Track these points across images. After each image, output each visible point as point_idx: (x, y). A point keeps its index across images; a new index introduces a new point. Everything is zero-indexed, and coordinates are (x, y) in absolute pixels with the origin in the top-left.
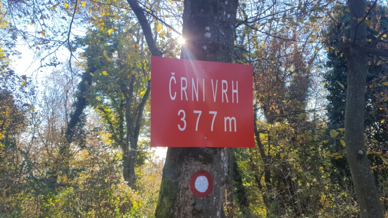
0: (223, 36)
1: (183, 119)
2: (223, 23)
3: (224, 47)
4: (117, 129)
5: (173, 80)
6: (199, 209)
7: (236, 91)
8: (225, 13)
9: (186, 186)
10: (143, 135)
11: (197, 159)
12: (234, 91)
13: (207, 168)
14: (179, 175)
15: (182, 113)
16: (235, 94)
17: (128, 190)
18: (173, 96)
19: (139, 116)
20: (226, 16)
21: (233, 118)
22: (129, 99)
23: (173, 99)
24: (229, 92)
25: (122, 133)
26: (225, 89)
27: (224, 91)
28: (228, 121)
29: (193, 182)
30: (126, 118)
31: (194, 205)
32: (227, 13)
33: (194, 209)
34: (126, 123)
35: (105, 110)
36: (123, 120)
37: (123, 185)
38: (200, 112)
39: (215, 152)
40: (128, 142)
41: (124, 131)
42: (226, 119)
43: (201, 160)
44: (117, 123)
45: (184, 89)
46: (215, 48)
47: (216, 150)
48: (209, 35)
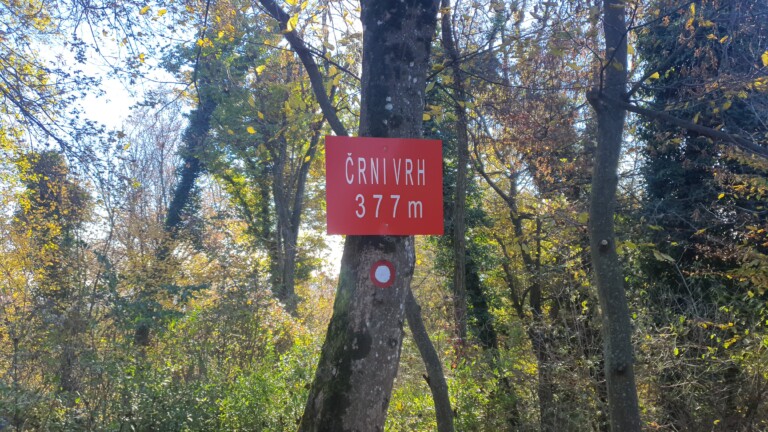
0: (408, 106)
1: (361, 205)
2: (408, 90)
3: (408, 120)
4: (258, 216)
5: (349, 162)
6: (380, 299)
7: (423, 172)
8: (410, 77)
9: (365, 276)
10: (305, 225)
11: (377, 247)
12: (420, 172)
13: (389, 257)
14: (358, 265)
15: (360, 199)
16: (421, 175)
17: (286, 318)
18: (350, 179)
19: (298, 191)
20: (412, 81)
21: (419, 203)
22: (280, 160)
23: (350, 182)
24: (414, 173)
25: (267, 223)
26: (409, 169)
27: (408, 172)
28: (413, 206)
29: (373, 271)
30: (274, 193)
31: (374, 295)
32: (413, 77)
33: (375, 300)
34: (273, 204)
35: (235, 180)
36: (269, 199)
37: (277, 310)
38: (380, 197)
39: (398, 241)
40: (279, 239)
41: (271, 218)
42: (410, 204)
43: (381, 249)
44: (257, 205)
45: (362, 171)
46: (397, 122)
47: (399, 238)
48: (390, 107)
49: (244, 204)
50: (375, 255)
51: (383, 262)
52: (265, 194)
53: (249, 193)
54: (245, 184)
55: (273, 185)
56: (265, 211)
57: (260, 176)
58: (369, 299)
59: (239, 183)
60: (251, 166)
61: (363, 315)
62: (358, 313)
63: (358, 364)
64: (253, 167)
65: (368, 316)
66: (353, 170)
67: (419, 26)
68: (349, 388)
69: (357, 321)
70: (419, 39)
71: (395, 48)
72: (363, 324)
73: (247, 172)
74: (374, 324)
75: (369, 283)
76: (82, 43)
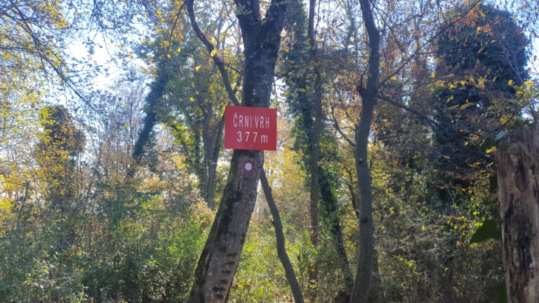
0: (263, 93)
1: (240, 136)
2: (263, 86)
3: (263, 99)
4: (192, 151)
5: (235, 117)
6: (247, 177)
8: (264, 81)
9: (241, 167)
10: (223, 158)
11: (246, 154)
12: (267, 123)
13: (252, 160)
14: (238, 162)
15: (240, 133)
17: (208, 211)
18: (235, 125)
19: (218, 135)
21: (266, 136)
24: (264, 123)
25: (198, 157)
26: (262, 121)
28: (263, 137)
29: (244, 165)
31: (244, 175)
32: (266, 81)
33: (244, 177)
34: (203, 144)
35: (178, 127)
37: (202, 206)
38: (249, 133)
39: (256, 153)
41: (201, 153)
43: (248, 156)
44: (191, 145)
45: (241, 121)
46: (257, 100)
47: (257, 151)
48: (254, 94)
49: (183, 143)
50: (246, 158)
51: (249, 162)
52: (197, 138)
53: (187, 136)
54: (185, 130)
55: (203, 132)
56: (197, 148)
57: (195, 125)
58: (242, 177)
59: (180, 130)
60: (189, 119)
61: (239, 183)
62: (237, 183)
63: (236, 204)
64: (191, 120)
65: (241, 184)
66: (237, 121)
67: (269, 58)
68: (231, 214)
69: (237, 186)
70: (269, 64)
71: (258, 68)
72: (239, 187)
73: (186, 122)
74: (244, 188)
75: (242, 170)
76: (93, 43)
